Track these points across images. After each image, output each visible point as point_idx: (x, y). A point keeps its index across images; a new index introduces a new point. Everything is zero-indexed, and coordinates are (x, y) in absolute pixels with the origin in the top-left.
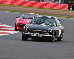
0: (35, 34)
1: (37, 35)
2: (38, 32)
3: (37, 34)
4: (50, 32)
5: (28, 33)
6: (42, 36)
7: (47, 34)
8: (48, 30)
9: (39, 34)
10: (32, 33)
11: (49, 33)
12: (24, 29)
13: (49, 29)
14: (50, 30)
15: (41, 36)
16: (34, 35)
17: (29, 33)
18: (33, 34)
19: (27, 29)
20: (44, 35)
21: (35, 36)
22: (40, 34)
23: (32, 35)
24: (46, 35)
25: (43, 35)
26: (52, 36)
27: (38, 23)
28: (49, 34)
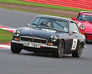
0: (31, 44)
1: (33, 45)
2: (35, 41)
3: (33, 43)
4: (54, 40)
5: (19, 41)
6: (41, 47)
7: (49, 44)
8: (50, 38)
9: (36, 43)
10: (25, 42)
11: (53, 42)
12: (14, 34)
13: (52, 37)
14: (55, 38)
15: (39, 47)
16: (29, 44)
17: (21, 42)
18: (27, 42)
19: (18, 35)
20: (45, 45)
21: (29, 46)
22: (38, 44)
23: (26, 45)
24: (47, 45)
25: (42, 45)
26: (57, 47)
27: (40, 27)
28: (52, 44)
